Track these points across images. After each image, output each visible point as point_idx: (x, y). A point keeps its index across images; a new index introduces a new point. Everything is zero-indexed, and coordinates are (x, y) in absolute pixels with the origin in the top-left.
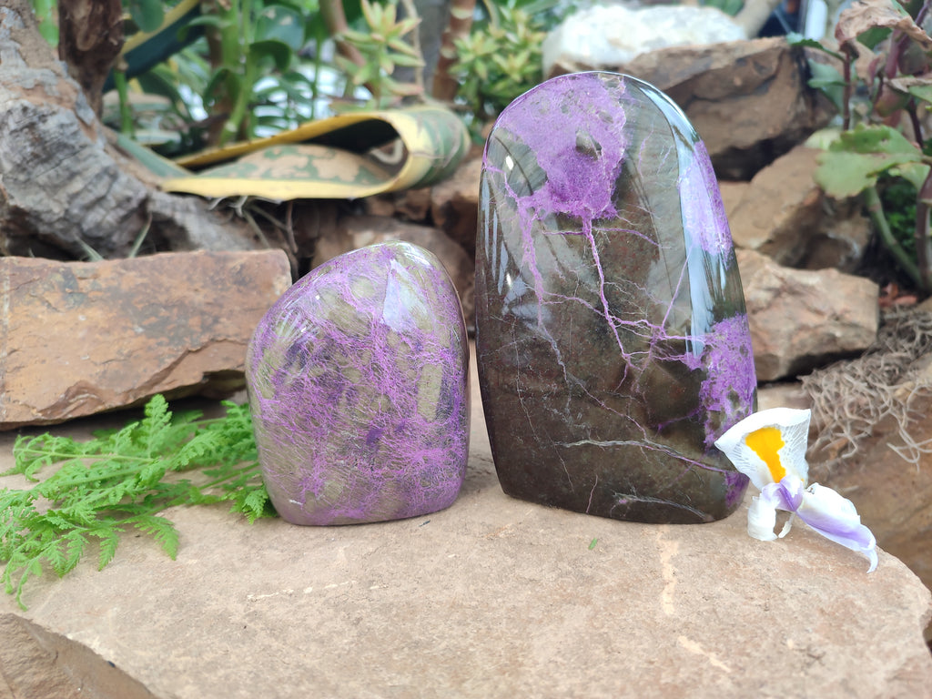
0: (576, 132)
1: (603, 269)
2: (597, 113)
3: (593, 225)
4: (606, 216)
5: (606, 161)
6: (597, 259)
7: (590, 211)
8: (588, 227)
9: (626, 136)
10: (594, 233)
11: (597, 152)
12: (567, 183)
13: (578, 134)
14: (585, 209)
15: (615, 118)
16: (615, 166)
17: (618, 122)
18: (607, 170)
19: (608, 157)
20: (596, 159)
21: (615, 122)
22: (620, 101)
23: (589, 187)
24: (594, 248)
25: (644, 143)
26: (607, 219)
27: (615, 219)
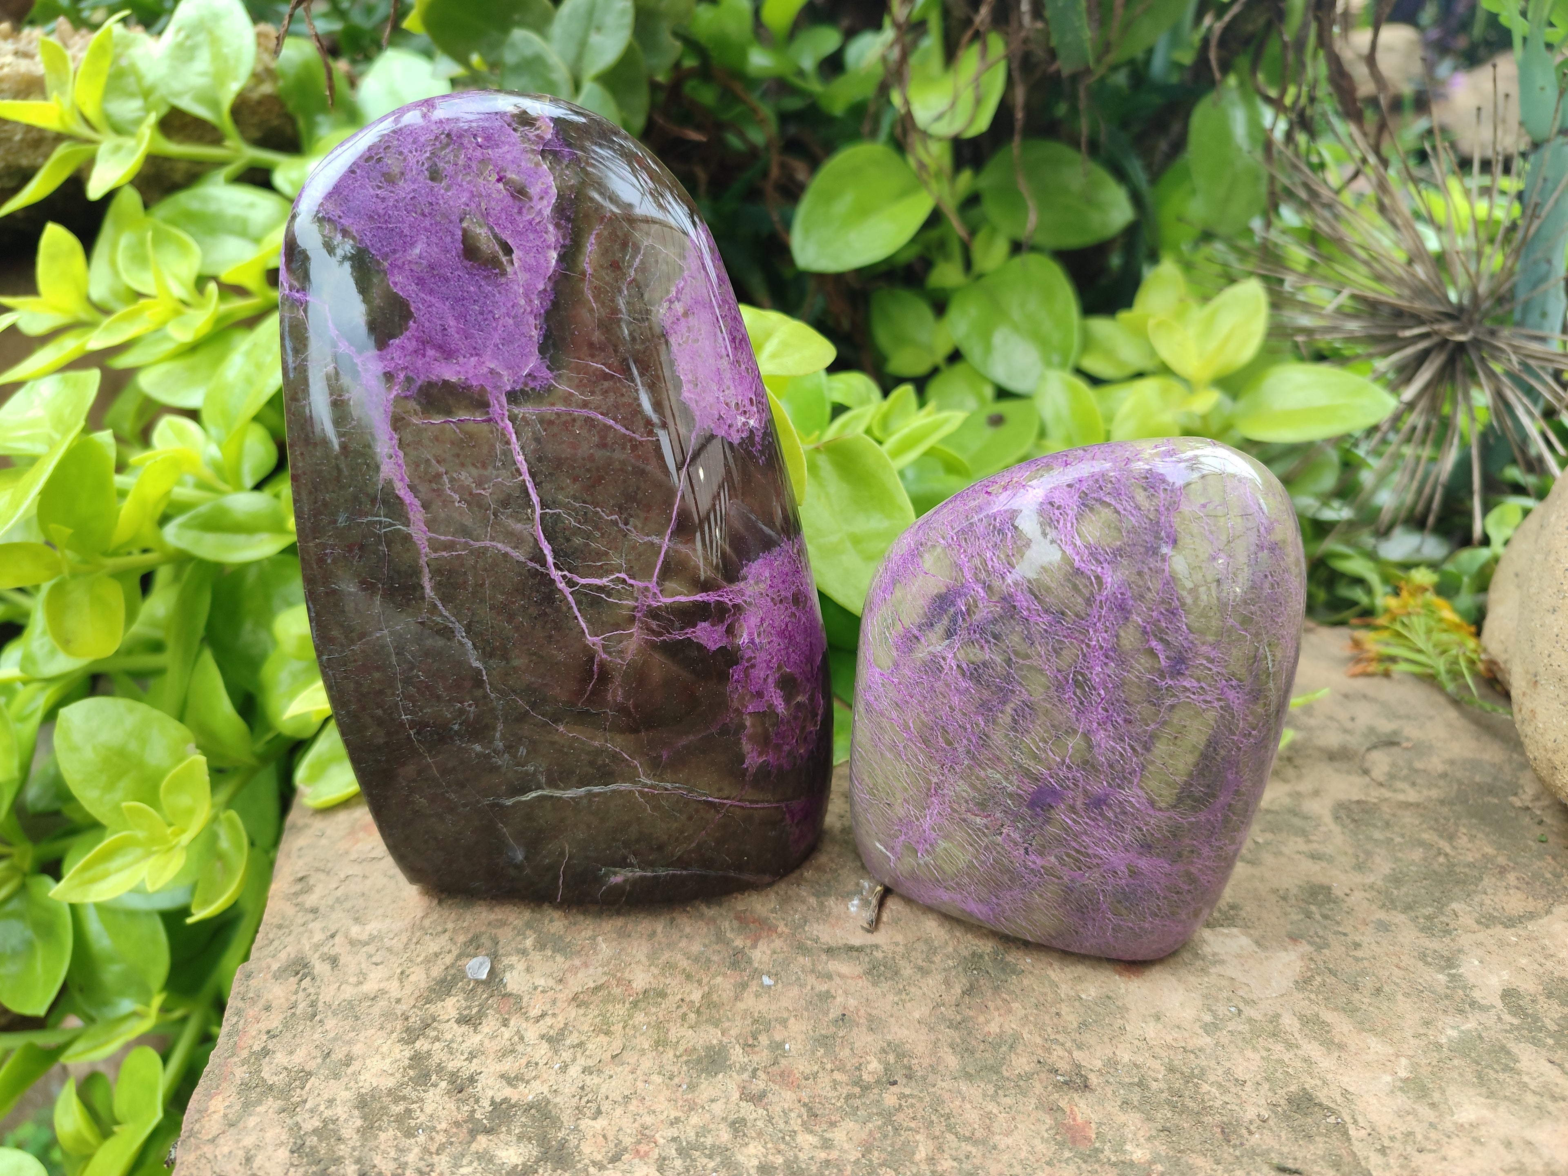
0: (461, 220)
1: (537, 485)
2: (499, 180)
3: (509, 402)
4: (532, 384)
5: (522, 277)
6: (524, 467)
7: (500, 375)
8: (499, 405)
9: (557, 226)
10: (513, 419)
11: (504, 259)
12: (452, 322)
13: (465, 225)
14: (491, 371)
15: (534, 191)
16: (541, 287)
17: (542, 198)
18: (526, 295)
19: (527, 269)
20: (504, 273)
21: (536, 198)
22: (543, 153)
23: (495, 329)
24: (515, 445)
25: (592, 239)
26: (533, 389)
27: (550, 389)
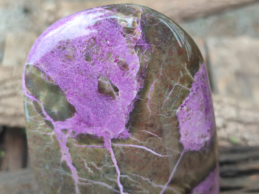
0: (98, 78)
1: (120, 168)
2: (115, 61)
3: (112, 142)
4: (121, 137)
5: (122, 100)
6: (115, 162)
7: (109, 133)
8: (108, 143)
9: (138, 81)
10: (113, 147)
11: (115, 93)
12: (92, 115)
13: (99, 80)
14: (106, 132)
15: (130, 66)
16: (129, 104)
17: (133, 69)
18: (122, 107)
19: (124, 97)
20: (114, 98)
21: (130, 69)
22: (136, 47)
23: (109, 118)
24: (112, 155)
25: (153, 86)
26: (122, 139)
27: (128, 139)
